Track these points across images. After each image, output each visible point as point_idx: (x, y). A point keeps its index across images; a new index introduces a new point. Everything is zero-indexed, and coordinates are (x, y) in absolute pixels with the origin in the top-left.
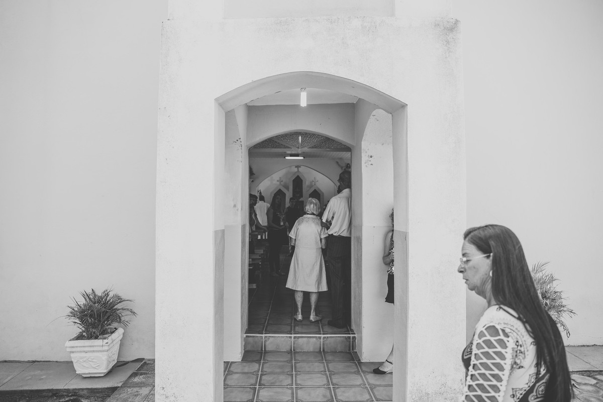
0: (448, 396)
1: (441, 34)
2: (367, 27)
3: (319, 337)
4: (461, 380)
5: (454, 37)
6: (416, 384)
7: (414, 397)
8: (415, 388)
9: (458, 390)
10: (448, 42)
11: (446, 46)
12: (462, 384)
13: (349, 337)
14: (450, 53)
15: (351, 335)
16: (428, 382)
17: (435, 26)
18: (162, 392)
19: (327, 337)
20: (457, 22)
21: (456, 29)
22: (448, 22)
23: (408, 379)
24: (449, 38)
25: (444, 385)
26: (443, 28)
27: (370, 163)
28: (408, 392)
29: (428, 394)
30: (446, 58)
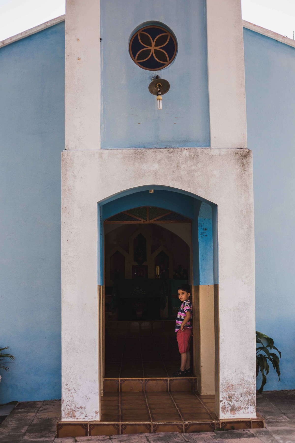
0: (245, 386)
1: (239, 159)
2: (193, 156)
3: (166, 379)
4: (253, 376)
5: (248, 161)
6: (225, 378)
7: (224, 387)
8: (225, 382)
9: (251, 383)
10: (243, 164)
11: (242, 167)
12: (254, 379)
13: (192, 379)
14: (245, 171)
15: (193, 378)
16: (232, 378)
17: (236, 154)
18: (66, 387)
19: (173, 379)
20: (249, 151)
21: (249, 156)
22: (244, 151)
23: (220, 376)
24: (244, 162)
25: (243, 379)
26: (240, 155)
27: (205, 234)
28: (220, 384)
29: (233, 385)
30: (242, 174)
